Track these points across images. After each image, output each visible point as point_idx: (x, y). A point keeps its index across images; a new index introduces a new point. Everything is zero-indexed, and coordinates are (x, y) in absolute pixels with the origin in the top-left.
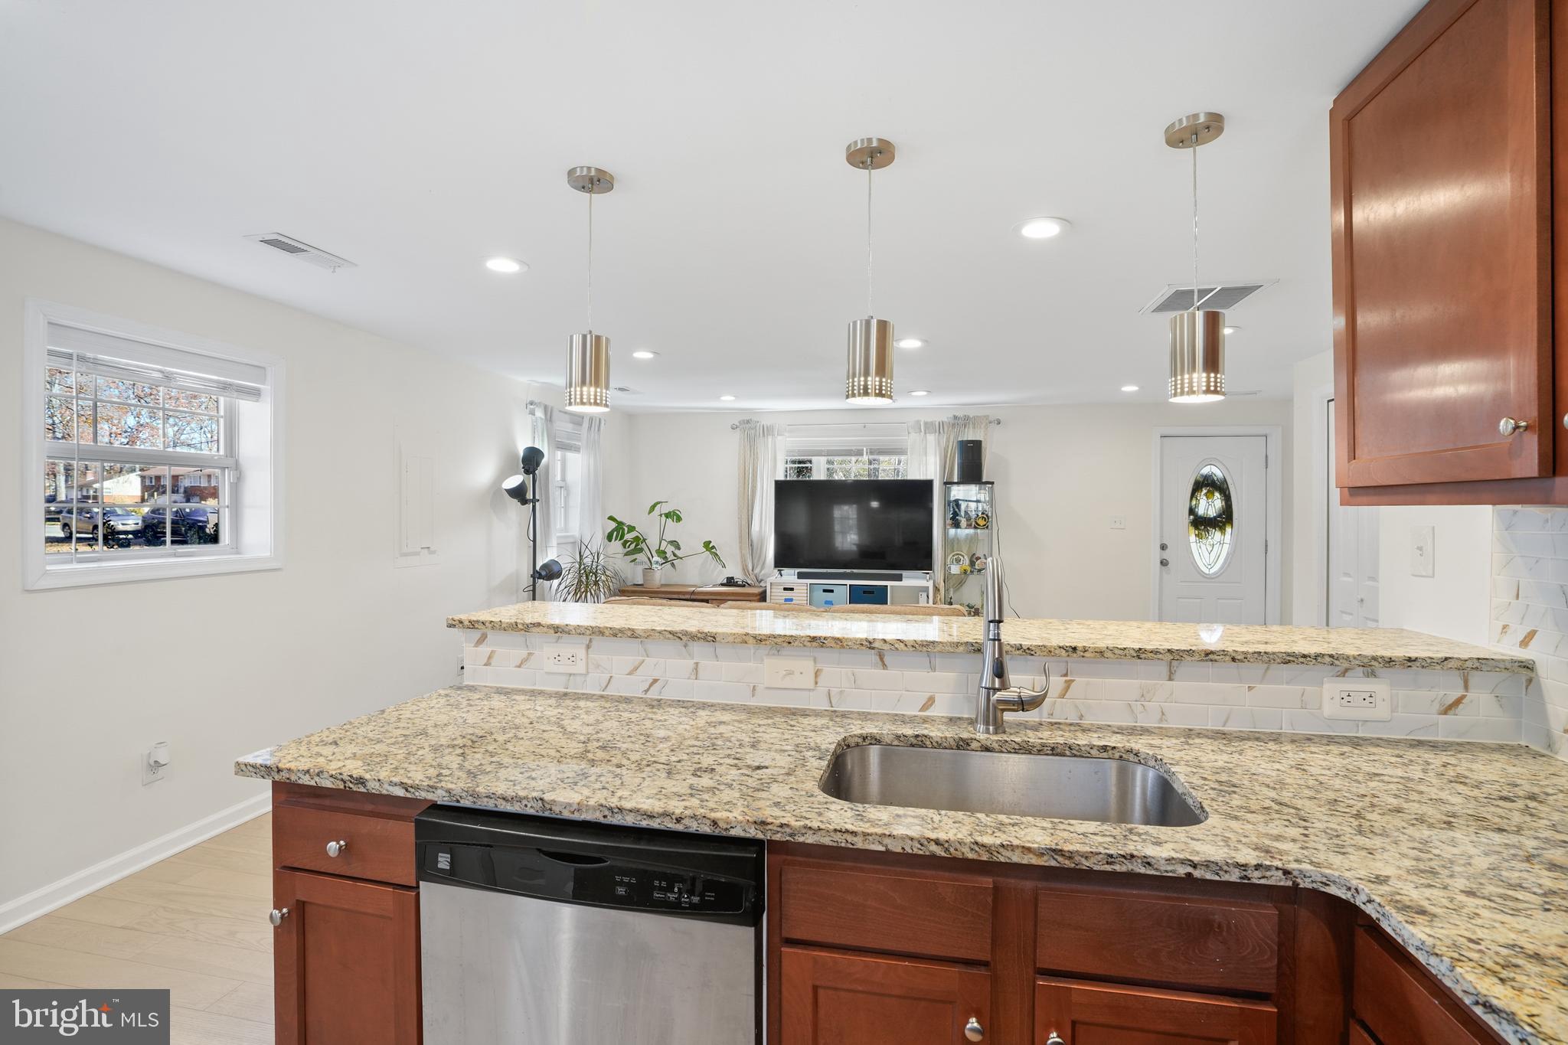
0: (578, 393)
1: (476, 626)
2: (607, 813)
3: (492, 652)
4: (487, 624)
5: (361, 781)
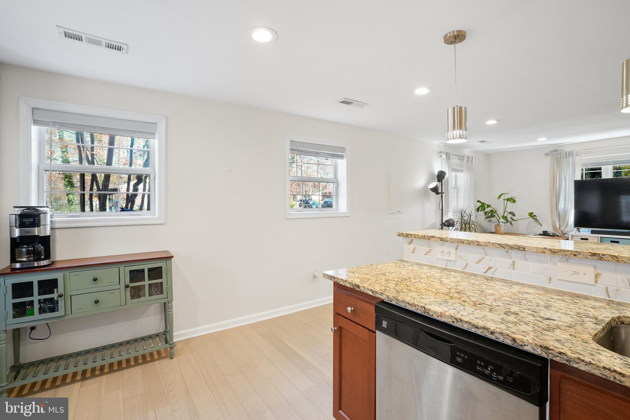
0: (452, 134)
1: (408, 236)
2: (454, 320)
3: (415, 248)
4: (413, 235)
5: (358, 286)
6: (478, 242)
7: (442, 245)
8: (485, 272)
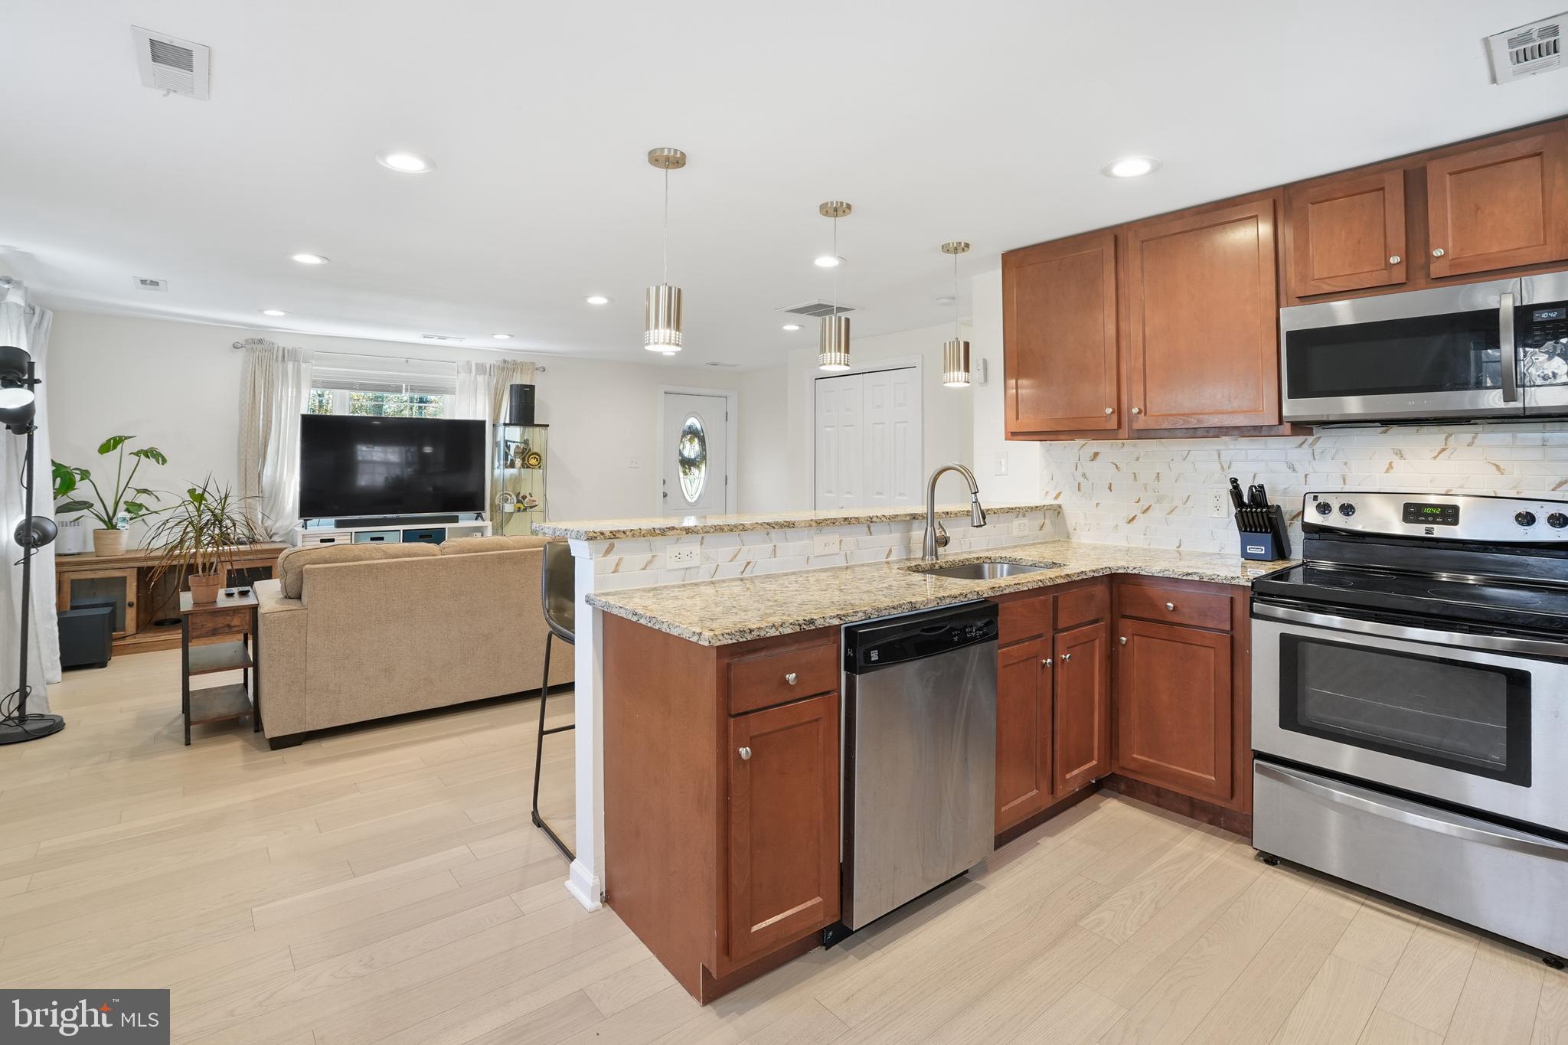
2: (939, 601)
3: (620, 559)
4: (627, 533)
5: (812, 622)
6: (743, 525)
7: (676, 543)
8: (743, 572)
